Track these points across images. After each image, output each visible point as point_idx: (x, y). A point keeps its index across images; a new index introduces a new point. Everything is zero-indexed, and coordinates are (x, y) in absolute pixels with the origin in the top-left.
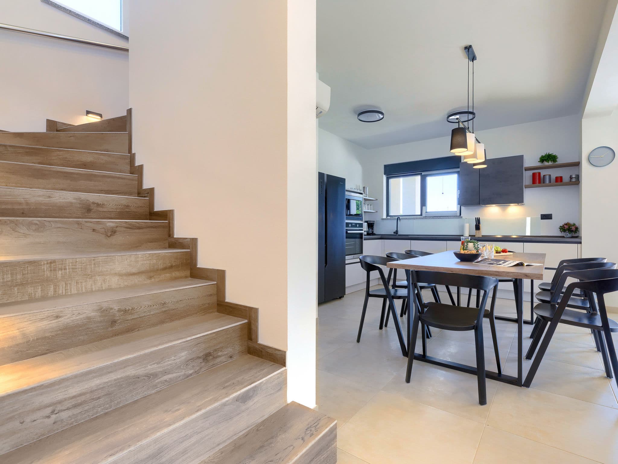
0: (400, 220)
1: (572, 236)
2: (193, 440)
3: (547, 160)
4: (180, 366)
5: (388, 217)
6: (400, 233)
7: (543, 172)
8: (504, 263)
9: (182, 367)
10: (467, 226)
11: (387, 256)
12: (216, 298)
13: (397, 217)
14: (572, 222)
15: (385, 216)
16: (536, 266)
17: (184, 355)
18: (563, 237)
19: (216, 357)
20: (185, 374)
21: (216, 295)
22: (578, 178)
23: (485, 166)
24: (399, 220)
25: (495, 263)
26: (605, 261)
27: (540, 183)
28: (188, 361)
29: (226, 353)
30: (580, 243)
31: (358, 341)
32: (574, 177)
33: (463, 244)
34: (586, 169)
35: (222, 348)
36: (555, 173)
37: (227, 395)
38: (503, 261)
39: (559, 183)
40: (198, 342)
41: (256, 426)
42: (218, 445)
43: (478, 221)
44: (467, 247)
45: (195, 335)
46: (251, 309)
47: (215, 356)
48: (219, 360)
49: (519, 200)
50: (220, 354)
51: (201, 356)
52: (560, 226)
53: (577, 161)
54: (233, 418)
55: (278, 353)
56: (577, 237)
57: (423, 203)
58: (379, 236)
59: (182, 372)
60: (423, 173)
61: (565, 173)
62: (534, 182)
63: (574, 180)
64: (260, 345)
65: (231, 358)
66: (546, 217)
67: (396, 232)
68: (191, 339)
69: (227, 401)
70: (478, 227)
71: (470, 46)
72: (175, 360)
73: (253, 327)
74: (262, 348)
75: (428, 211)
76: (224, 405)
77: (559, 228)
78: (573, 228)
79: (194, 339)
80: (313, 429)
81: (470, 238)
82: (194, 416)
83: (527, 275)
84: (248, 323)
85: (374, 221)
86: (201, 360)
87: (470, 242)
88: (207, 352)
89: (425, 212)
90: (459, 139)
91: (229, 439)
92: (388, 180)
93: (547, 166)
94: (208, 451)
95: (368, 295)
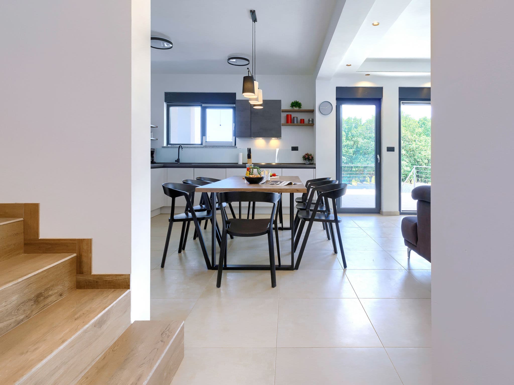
0: (182, 149)
1: (310, 163)
2: (61, 371)
3: (296, 106)
4: (11, 312)
5: (168, 145)
6: (182, 161)
7: (294, 115)
8: (281, 183)
9: (13, 313)
10: (241, 155)
11: (184, 183)
12: (23, 237)
13: (179, 146)
14: (309, 153)
15: (165, 144)
16: (299, 185)
17: (15, 299)
18: (305, 164)
19: (47, 297)
20: (16, 320)
21: (23, 234)
22: (313, 120)
23: (261, 107)
24: (180, 149)
25: (275, 183)
26: (331, 179)
27: (291, 123)
28: (19, 305)
29: (56, 291)
30: (315, 168)
31: (163, 266)
32: (311, 120)
33: (248, 170)
34: (318, 116)
35: (53, 286)
36: (300, 116)
37: (85, 323)
38: (280, 182)
39: (302, 124)
40: (29, 283)
41: (109, 349)
42: (81, 373)
43: (249, 151)
44: (253, 172)
45: (25, 275)
46: (81, 241)
47: (46, 295)
48: (50, 299)
49: (278, 135)
50: (50, 293)
51: (32, 298)
52: (303, 156)
53: (312, 109)
54: (92, 343)
55: (120, 278)
56: (312, 164)
57: (203, 133)
58: (162, 165)
59: (12, 319)
60: (203, 105)
61: (306, 117)
62: (287, 122)
63: (311, 122)
64: (94, 275)
65: (61, 296)
66: (295, 149)
67: (178, 161)
68: (23, 281)
69: (88, 328)
70: (249, 157)
71: (254, 11)
72: (5, 306)
73: (84, 259)
74: (98, 279)
75: (207, 140)
76: (86, 332)
77: (303, 157)
78: (311, 158)
79: (25, 279)
80: (167, 332)
81: (253, 165)
82: (62, 347)
83: (298, 189)
84: (77, 256)
85: (154, 149)
86: (32, 303)
87: (255, 169)
88: (38, 292)
89: (205, 141)
90: (248, 85)
91: (89, 365)
92: (168, 108)
93: (295, 110)
94: (72, 381)
95: (172, 220)
